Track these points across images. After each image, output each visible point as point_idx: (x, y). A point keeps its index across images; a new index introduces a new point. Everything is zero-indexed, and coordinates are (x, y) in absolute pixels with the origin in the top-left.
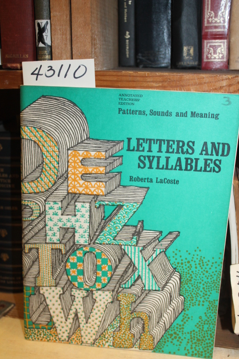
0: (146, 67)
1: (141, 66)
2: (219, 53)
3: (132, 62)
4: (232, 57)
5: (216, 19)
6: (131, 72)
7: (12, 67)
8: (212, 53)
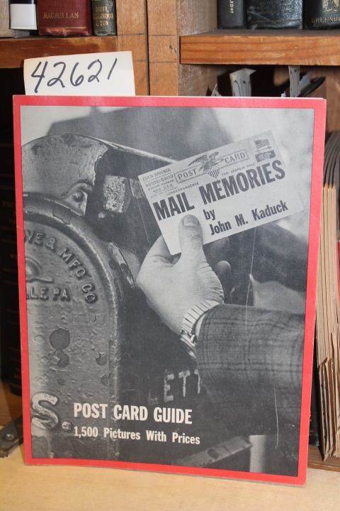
0: (261, 28)
1: (254, 27)
3: (239, 21)
6: (237, 38)
7: (54, 32)
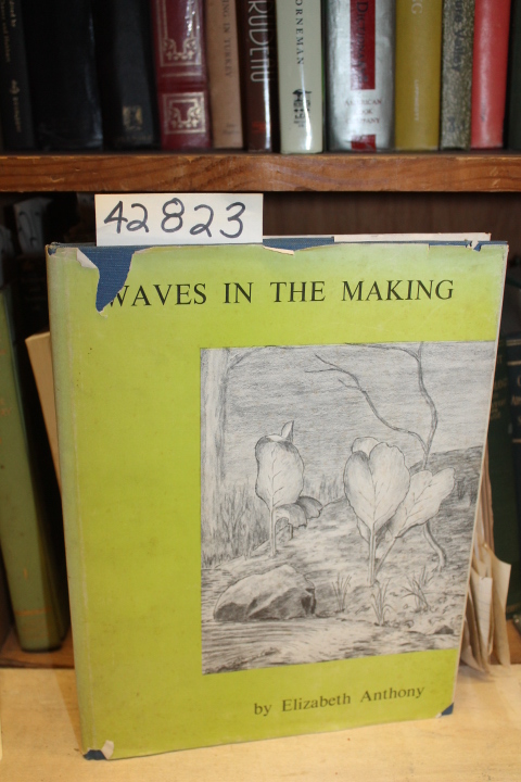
2: (192, 118)
4: (216, 125)
5: (180, 54)
8: (179, 119)
